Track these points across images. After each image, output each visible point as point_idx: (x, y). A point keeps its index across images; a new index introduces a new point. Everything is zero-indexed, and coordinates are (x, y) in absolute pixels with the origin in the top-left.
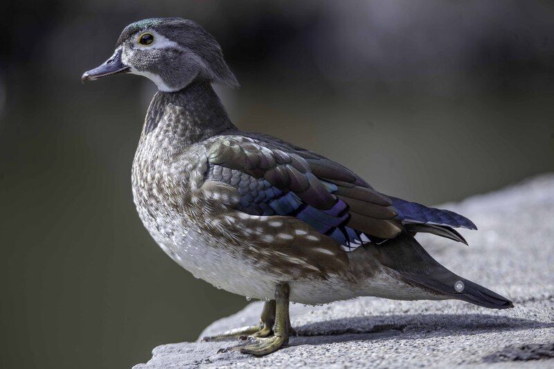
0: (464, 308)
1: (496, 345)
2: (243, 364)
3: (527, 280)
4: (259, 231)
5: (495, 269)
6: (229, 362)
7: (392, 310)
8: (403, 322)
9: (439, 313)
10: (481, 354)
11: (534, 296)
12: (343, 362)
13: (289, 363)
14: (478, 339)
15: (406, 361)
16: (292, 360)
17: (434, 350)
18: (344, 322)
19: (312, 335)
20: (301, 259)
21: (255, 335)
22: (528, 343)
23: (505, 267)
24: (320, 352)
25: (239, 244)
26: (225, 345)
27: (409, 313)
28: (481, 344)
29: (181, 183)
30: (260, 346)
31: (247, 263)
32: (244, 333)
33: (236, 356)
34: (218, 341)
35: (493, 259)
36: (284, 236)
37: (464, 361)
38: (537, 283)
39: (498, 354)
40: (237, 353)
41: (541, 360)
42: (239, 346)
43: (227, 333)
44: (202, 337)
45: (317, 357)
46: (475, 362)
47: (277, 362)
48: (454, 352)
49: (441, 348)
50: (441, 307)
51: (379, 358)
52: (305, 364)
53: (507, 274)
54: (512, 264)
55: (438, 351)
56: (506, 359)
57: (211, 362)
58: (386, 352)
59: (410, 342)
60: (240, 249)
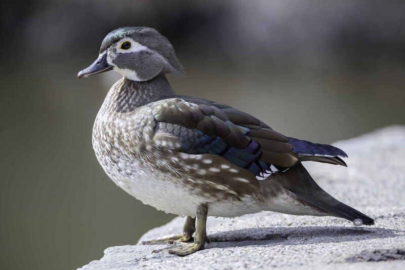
0: (332, 223)
1: (355, 250)
2: (170, 261)
3: (378, 203)
4: (196, 167)
5: (354, 194)
6: (160, 260)
7: (279, 224)
8: (288, 232)
9: (314, 226)
10: (344, 256)
11: (383, 214)
12: (244, 261)
13: (204, 261)
14: (342, 245)
15: (290, 260)
16: (206, 259)
17: (310, 253)
18: (244, 232)
19: (221, 241)
20: (225, 186)
21: (179, 240)
22: (378, 248)
23: (362, 193)
24: (227, 253)
25: (180, 177)
26: (157, 247)
27: (291, 226)
28: (344, 249)
29: (137, 137)
30: (184, 249)
31: (185, 191)
32: (171, 239)
33: (165, 255)
34: (152, 244)
35: (353, 187)
36: (214, 170)
37: (332, 261)
38: (386, 205)
39: (357, 257)
40: (166, 253)
41: (388, 261)
42: (168, 248)
43: (159, 238)
44: (140, 242)
45: (225, 257)
46: (340, 262)
47: (196, 260)
48: (325, 255)
49: (315, 251)
50: (315, 222)
51: (270, 258)
52: (216, 262)
53: (363, 198)
54: (367, 191)
55: (313, 253)
56: (362, 260)
57: (147, 260)
58: (275, 254)
59: (293, 247)
60: (181, 180)
